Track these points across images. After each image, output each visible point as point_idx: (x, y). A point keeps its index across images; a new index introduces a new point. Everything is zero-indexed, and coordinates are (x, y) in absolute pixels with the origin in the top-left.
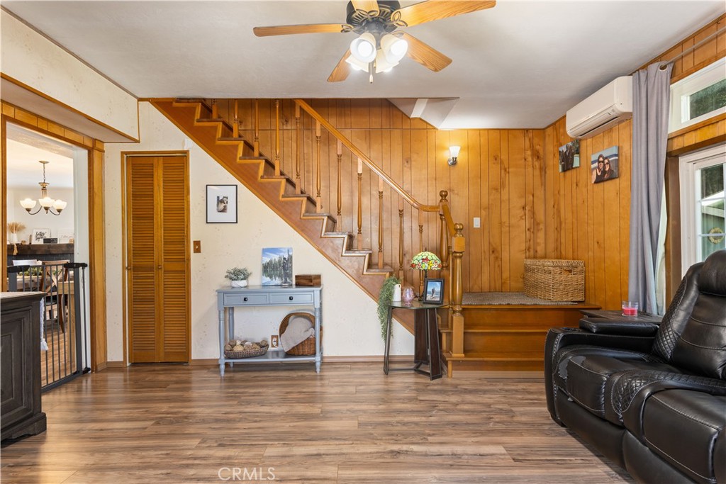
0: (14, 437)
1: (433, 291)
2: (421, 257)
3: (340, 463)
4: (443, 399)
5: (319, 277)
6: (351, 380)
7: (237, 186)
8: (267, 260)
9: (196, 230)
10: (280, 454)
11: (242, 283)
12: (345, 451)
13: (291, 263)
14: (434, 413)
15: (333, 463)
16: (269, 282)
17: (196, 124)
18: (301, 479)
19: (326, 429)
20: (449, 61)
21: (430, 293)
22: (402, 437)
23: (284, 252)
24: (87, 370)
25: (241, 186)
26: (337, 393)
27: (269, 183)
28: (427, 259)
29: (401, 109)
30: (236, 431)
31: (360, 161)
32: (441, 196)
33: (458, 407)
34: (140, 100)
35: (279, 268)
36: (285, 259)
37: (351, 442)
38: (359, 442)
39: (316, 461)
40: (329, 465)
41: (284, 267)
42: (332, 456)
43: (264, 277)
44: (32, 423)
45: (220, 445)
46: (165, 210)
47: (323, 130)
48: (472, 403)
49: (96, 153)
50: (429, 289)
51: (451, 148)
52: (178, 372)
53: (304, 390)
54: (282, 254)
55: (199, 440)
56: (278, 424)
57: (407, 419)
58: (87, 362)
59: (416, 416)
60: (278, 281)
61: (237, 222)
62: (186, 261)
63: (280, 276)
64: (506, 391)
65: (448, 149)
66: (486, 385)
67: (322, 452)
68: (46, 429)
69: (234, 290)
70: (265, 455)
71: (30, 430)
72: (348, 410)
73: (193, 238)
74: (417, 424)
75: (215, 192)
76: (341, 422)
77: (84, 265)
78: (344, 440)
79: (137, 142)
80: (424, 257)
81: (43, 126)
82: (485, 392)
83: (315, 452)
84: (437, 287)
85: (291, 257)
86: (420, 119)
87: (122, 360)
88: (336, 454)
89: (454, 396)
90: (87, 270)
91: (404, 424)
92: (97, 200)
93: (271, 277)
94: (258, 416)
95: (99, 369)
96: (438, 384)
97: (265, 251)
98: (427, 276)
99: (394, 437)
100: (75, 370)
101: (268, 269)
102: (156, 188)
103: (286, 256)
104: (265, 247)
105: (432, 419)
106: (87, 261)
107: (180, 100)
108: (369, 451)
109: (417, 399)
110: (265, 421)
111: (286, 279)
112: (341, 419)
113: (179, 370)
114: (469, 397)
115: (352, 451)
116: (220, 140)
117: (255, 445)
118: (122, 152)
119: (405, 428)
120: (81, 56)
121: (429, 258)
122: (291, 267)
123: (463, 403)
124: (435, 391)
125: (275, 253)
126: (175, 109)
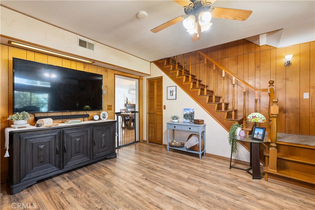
0: (107, 158)
1: (258, 133)
2: (252, 116)
3: (175, 206)
4: (252, 193)
5: (203, 121)
6: (211, 167)
7: (176, 86)
8: (185, 113)
9: (165, 102)
10: (159, 191)
11: (176, 121)
12: (182, 201)
13: (194, 114)
14: (241, 199)
15: (173, 205)
16: (185, 121)
17: (165, 67)
18: (156, 206)
19: (183, 187)
20: (250, 12)
21: (256, 134)
22: (213, 206)
23: (191, 110)
24: (138, 141)
25: (178, 87)
26: (200, 171)
27: (187, 84)
28: (255, 117)
29: (254, 42)
30: (154, 175)
31: (223, 72)
32: (270, 83)
33: (259, 201)
34: (151, 62)
35: (190, 116)
36: (191, 113)
37: (188, 198)
38: (191, 199)
39: (168, 201)
40: (171, 205)
41: (191, 116)
42: (175, 201)
43: (184, 119)
44: (112, 155)
45: (146, 179)
46: (157, 95)
47: (208, 61)
48: (270, 202)
49: (140, 80)
50: (256, 132)
51: (286, 57)
52: (158, 147)
53: (189, 166)
54: (190, 111)
55: (142, 175)
56: (168, 178)
57: (223, 197)
58: (137, 139)
59: (229, 197)
60: (188, 121)
61: (176, 99)
62: (162, 112)
63: (189, 119)
64: (305, 203)
65: (285, 57)
66: (290, 194)
67: (173, 197)
68: (116, 157)
69: (173, 123)
70: (155, 189)
71: (112, 157)
72: (199, 181)
73: (164, 105)
74: (226, 201)
75: (169, 89)
76: (192, 186)
77: (137, 112)
78: (186, 195)
79: (150, 75)
80: (254, 116)
81: (125, 75)
82: (286, 198)
83: (171, 196)
84: (261, 132)
85: (194, 112)
86: (266, 45)
87: (146, 140)
88: (177, 201)
89: (261, 193)
90: (138, 113)
91: (219, 199)
92: (141, 93)
93: (186, 119)
94: (165, 172)
95: (141, 142)
96: (256, 183)
97: (185, 109)
98: (256, 125)
99: (209, 204)
100: (134, 141)
101: (186, 116)
102: (155, 89)
103: (192, 112)
104: (185, 108)
105: (237, 202)
106: (138, 111)
107: (160, 60)
108: (192, 206)
109: (237, 187)
110: (166, 175)
111: (191, 121)
112: (193, 184)
113: (159, 146)
114: (271, 198)
115: (185, 202)
116: (171, 71)
117: (155, 183)
118: (147, 79)
119: (218, 201)
120: (131, 54)
121: (257, 116)
122: (194, 116)
123: (264, 199)
124: (251, 186)
125: (188, 110)
126: (159, 63)
